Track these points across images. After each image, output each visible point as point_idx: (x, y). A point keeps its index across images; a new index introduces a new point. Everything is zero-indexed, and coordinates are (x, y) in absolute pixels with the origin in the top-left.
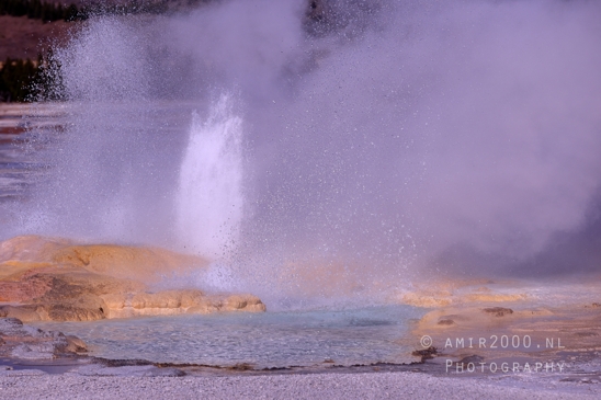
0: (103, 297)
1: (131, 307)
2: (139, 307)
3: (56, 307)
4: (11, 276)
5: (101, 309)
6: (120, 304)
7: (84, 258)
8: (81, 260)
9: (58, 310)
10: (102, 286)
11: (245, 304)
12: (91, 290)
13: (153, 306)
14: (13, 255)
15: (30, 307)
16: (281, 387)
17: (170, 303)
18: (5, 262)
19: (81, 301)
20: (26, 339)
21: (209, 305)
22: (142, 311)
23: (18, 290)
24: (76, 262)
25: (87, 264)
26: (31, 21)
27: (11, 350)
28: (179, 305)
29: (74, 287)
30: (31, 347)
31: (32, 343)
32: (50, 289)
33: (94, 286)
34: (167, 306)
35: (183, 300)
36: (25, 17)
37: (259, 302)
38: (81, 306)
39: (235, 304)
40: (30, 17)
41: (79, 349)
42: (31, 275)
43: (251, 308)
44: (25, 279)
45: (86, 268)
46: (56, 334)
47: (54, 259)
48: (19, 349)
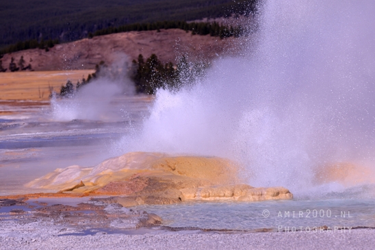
0: (181, 190)
1: (200, 196)
2: (205, 197)
3: (149, 197)
4: (123, 179)
5: (180, 198)
6: (193, 195)
7: (172, 166)
8: (169, 167)
9: (151, 199)
10: (181, 183)
11: (278, 194)
12: (174, 186)
13: (215, 196)
14: (126, 165)
15: (132, 198)
16: (277, 239)
17: (226, 194)
18: (121, 170)
19: (166, 193)
20: (121, 216)
21: (253, 195)
22: (208, 199)
23: (126, 187)
24: (166, 168)
25: (174, 170)
26: (212, 38)
27: (110, 223)
28: (233, 195)
29: (162, 184)
30: (124, 221)
31: (124, 218)
32: (146, 185)
33: (176, 183)
34: (224, 196)
35: (235, 191)
36: (209, 35)
37: (288, 192)
38: (166, 196)
39: (271, 193)
40: (212, 35)
41: (157, 222)
42: (136, 176)
43: (282, 196)
44: (131, 180)
45: (173, 172)
46: (142, 212)
47: (152, 167)
48: (115, 222)
